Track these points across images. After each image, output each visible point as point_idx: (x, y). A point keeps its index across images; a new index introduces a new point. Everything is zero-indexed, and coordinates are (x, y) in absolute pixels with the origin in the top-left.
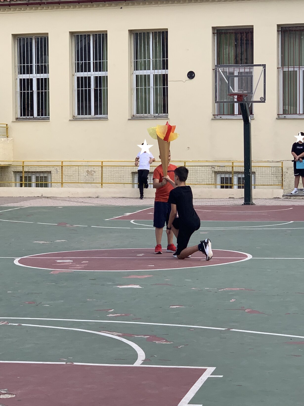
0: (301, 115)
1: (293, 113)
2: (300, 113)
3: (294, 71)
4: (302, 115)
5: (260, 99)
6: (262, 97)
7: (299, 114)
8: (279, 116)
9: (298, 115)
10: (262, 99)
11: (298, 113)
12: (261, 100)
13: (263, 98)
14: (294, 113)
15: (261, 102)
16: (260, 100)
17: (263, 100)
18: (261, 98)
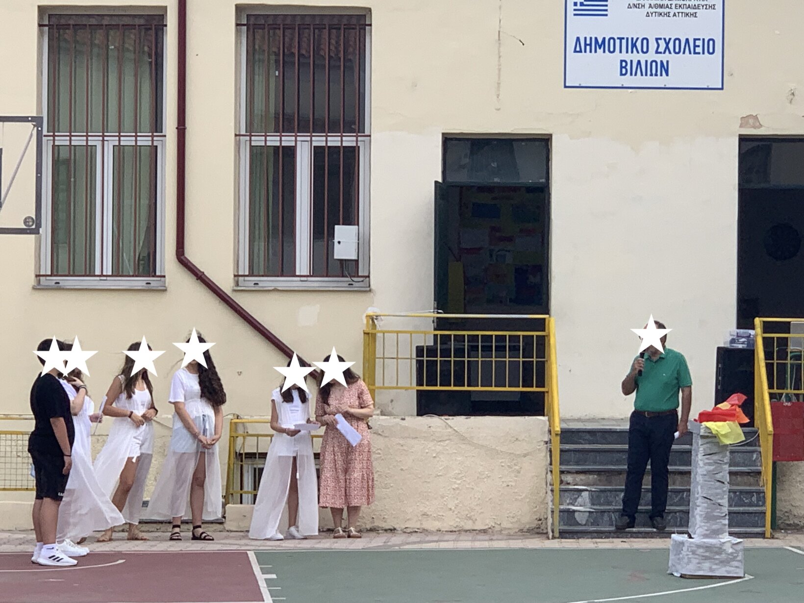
0: (105, 278)
1: (84, 274)
2: (104, 273)
3: (87, 146)
4: (108, 278)
5: (25, 222)
6: (29, 217)
7: (102, 275)
8: (39, 280)
9: (98, 278)
10: (31, 223)
11: (98, 272)
12: (26, 225)
13: (32, 219)
14: (86, 272)
15: (28, 231)
16: (25, 227)
17: (34, 227)
18: (26, 219)
